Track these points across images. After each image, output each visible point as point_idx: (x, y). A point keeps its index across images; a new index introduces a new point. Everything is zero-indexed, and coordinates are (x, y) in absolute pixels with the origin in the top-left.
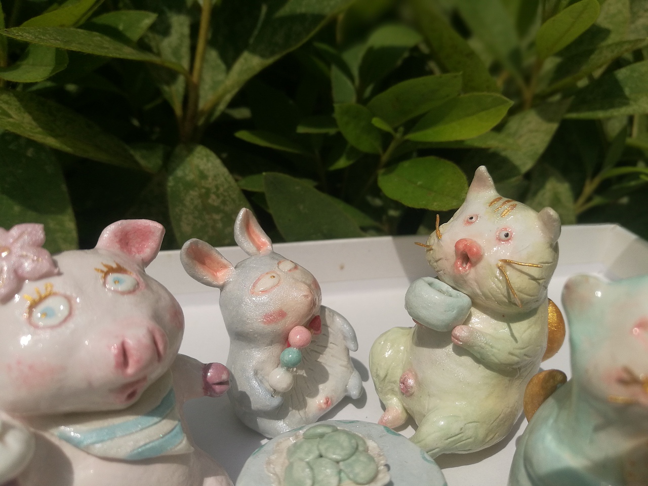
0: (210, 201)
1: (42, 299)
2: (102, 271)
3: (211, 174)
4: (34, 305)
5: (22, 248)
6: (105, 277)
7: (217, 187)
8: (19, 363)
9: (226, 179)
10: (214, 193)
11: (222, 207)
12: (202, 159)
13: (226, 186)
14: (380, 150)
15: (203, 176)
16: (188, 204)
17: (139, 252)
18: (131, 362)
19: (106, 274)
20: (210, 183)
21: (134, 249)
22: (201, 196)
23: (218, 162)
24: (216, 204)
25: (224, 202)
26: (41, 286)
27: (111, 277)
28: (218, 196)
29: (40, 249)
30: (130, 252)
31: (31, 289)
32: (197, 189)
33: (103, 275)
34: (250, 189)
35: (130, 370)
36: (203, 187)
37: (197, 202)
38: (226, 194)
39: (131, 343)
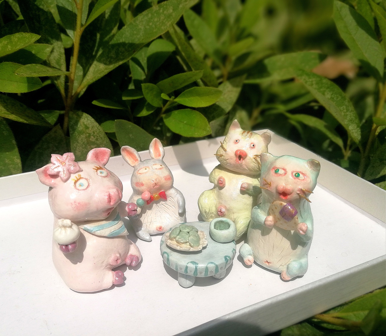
0: (91, 139)
1: (78, 180)
2: (96, 169)
3: (90, 126)
4: (75, 183)
5: (69, 161)
6: (97, 171)
7: (94, 133)
8: (75, 202)
9: (98, 128)
10: (92, 135)
11: (96, 142)
12: (85, 119)
13: (98, 132)
14: (162, 106)
15: (87, 127)
16: (80, 141)
17: (102, 161)
18: (112, 201)
19: (97, 170)
20: (90, 131)
21: (100, 160)
22: (86, 137)
23: (93, 120)
24: (93, 141)
25: (97, 140)
26: (77, 175)
27: (99, 171)
28: (94, 137)
29: (74, 162)
30: (99, 161)
31: (73, 177)
32: (84, 134)
33: (96, 170)
34: (109, 132)
35: (112, 203)
36: (87, 133)
37: (85, 140)
38: (98, 135)
39: (112, 194)
